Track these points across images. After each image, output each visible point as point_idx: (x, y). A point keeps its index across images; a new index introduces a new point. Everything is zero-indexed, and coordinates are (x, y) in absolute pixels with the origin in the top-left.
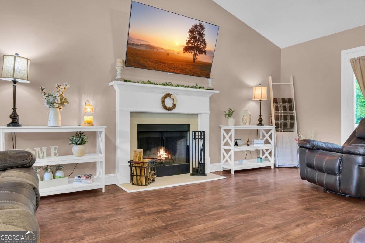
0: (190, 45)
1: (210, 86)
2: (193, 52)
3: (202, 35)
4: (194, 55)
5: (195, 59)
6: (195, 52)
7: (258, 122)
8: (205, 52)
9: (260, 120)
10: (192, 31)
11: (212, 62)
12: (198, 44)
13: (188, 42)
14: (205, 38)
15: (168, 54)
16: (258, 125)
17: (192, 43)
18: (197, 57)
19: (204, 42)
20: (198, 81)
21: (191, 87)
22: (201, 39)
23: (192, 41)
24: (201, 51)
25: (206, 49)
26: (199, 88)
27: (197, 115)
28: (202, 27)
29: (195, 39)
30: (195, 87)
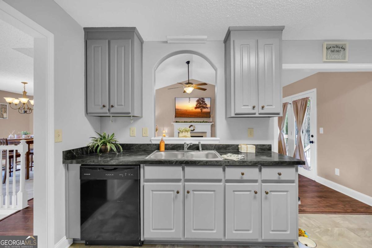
1: (211, 120)
3: (204, 102)
4: (201, 109)
5: (201, 111)
8: (207, 108)
10: (198, 101)
11: (211, 111)
12: (202, 105)
13: (197, 105)
14: (206, 102)
15: (187, 111)
19: (206, 104)
20: (205, 120)
21: (200, 122)
22: (204, 103)
23: (199, 104)
24: (204, 108)
25: (207, 107)
26: (204, 122)
27: (206, 132)
28: (203, 98)
29: (200, 104)
30: (202, 122)
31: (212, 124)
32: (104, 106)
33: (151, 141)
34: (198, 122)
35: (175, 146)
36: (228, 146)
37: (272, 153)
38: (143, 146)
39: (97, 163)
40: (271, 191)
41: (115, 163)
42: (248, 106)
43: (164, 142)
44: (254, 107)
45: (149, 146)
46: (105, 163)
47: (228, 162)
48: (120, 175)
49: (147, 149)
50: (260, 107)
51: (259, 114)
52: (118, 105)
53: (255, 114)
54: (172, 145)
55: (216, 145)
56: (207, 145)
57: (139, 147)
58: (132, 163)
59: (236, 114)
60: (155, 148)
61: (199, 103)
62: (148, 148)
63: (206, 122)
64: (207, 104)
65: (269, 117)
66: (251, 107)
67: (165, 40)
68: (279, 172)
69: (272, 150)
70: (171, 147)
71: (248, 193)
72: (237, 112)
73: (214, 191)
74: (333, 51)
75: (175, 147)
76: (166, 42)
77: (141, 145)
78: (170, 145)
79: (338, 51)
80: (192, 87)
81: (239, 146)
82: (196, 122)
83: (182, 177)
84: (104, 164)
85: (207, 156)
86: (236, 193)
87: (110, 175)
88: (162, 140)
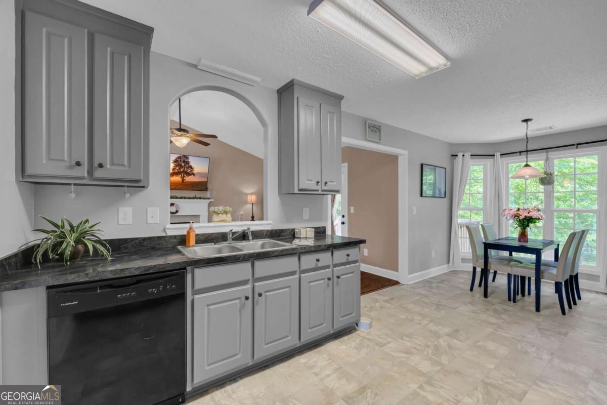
0: (176, 171)
1: (208, 196)
2: (180, 176)
3: (188, 163)
4: (182, 177)
5: (183, 180)
6: (183, 175)
7: (251, 219)
8: (194, 174)
9: (253, 217)
10: (176, 161)
11: (206, 180)
12: (184, 169)
13: (174, 169)
14: (191, 164)
16: (251, 221)
17: (178, 170)
18: (185, 178)
19: (191, 167)
20: (198, 194)
21: (190, 198)
22: (187, 166)
23: (178, 168)
24: (189, 174)
25: (194, 172)
26: (197, 198)
27: (199, 216)
28: (186, 157)
29: (180, 166)
30: (194, 198)
31: (211, 202)
32: (78, 164)
33: (164, 230)
34: (185, 198)
35: (210, 236)
36: (282, 231)
37: (326, 236)
38: (148, 240)
39: (96, 277)
40: (342, 275)
41: (139, 271)
42: (311, 180)
43: (194, 231)
44: (318, 182)
45: (163, 239)
46: (115, 275)
47: (305, 248)
48: (150, 290)
49: (157, 246)
50: (323, 183)
51: (322, 191)
52: (112, 164)
53: (317, 191)
54: (204, 235)
55: (268, 231)
56: (257, 231)
57: (140, 243)
58: (172, 267)
59: (299, 190)
60: (173, 242)
61: (177, 166)
62: (159, 244)
63: (200, 198)
64: (193, 166)
65: (324, 194)
66: (314, 182)
67: (194, 62)
68: (347, 253)
69: (327, 233)
70: (202, 238)
71: (322, 281)
72: (301, 187)
73: (289, 287)
74: (372, 131)
75: (210, 238)
76: (195, 66)
77: (144, 239)
78: (202, 236)
79: (375, 131)
80: (187, 137)
81: (296, 230)
82: (181, 198)
83: (250, 277)
84: (112, 277)
85: (263, 246)
86: (311, 284)
87: (128, 294)
88: (191, 228)
